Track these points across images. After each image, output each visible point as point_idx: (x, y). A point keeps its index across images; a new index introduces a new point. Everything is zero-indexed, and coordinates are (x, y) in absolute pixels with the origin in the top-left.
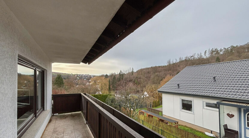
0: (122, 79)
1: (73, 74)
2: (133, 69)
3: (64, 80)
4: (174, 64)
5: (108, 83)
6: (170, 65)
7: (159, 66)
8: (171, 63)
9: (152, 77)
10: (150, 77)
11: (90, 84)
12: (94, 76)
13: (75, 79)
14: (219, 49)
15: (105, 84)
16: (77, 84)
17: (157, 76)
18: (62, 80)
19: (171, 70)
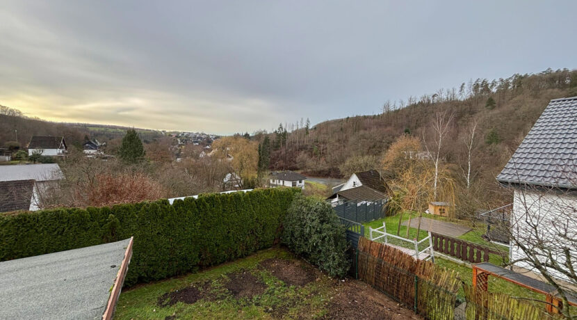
0: (284, 143)
1: (167, 131)
2: (308, 121)
3: (144, 145)
4: (397, 112)
5: (257, 152)
6: (388, 112)
7: (365, 116)
8: (392, 109)
9: (352, 139)
10: (346, 140)
11: (209, 155)
12: (217, 137)
13: (173, 144)
14: (490, 82)
15: (249, 156)
16: (178, 156)
17: (363, 136)
18: (139, 144)
19: (391, 125)
